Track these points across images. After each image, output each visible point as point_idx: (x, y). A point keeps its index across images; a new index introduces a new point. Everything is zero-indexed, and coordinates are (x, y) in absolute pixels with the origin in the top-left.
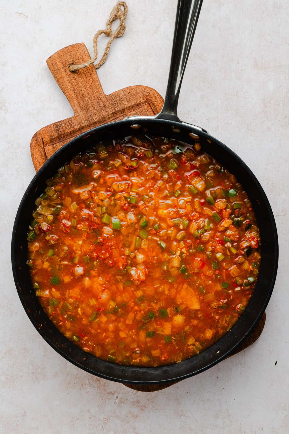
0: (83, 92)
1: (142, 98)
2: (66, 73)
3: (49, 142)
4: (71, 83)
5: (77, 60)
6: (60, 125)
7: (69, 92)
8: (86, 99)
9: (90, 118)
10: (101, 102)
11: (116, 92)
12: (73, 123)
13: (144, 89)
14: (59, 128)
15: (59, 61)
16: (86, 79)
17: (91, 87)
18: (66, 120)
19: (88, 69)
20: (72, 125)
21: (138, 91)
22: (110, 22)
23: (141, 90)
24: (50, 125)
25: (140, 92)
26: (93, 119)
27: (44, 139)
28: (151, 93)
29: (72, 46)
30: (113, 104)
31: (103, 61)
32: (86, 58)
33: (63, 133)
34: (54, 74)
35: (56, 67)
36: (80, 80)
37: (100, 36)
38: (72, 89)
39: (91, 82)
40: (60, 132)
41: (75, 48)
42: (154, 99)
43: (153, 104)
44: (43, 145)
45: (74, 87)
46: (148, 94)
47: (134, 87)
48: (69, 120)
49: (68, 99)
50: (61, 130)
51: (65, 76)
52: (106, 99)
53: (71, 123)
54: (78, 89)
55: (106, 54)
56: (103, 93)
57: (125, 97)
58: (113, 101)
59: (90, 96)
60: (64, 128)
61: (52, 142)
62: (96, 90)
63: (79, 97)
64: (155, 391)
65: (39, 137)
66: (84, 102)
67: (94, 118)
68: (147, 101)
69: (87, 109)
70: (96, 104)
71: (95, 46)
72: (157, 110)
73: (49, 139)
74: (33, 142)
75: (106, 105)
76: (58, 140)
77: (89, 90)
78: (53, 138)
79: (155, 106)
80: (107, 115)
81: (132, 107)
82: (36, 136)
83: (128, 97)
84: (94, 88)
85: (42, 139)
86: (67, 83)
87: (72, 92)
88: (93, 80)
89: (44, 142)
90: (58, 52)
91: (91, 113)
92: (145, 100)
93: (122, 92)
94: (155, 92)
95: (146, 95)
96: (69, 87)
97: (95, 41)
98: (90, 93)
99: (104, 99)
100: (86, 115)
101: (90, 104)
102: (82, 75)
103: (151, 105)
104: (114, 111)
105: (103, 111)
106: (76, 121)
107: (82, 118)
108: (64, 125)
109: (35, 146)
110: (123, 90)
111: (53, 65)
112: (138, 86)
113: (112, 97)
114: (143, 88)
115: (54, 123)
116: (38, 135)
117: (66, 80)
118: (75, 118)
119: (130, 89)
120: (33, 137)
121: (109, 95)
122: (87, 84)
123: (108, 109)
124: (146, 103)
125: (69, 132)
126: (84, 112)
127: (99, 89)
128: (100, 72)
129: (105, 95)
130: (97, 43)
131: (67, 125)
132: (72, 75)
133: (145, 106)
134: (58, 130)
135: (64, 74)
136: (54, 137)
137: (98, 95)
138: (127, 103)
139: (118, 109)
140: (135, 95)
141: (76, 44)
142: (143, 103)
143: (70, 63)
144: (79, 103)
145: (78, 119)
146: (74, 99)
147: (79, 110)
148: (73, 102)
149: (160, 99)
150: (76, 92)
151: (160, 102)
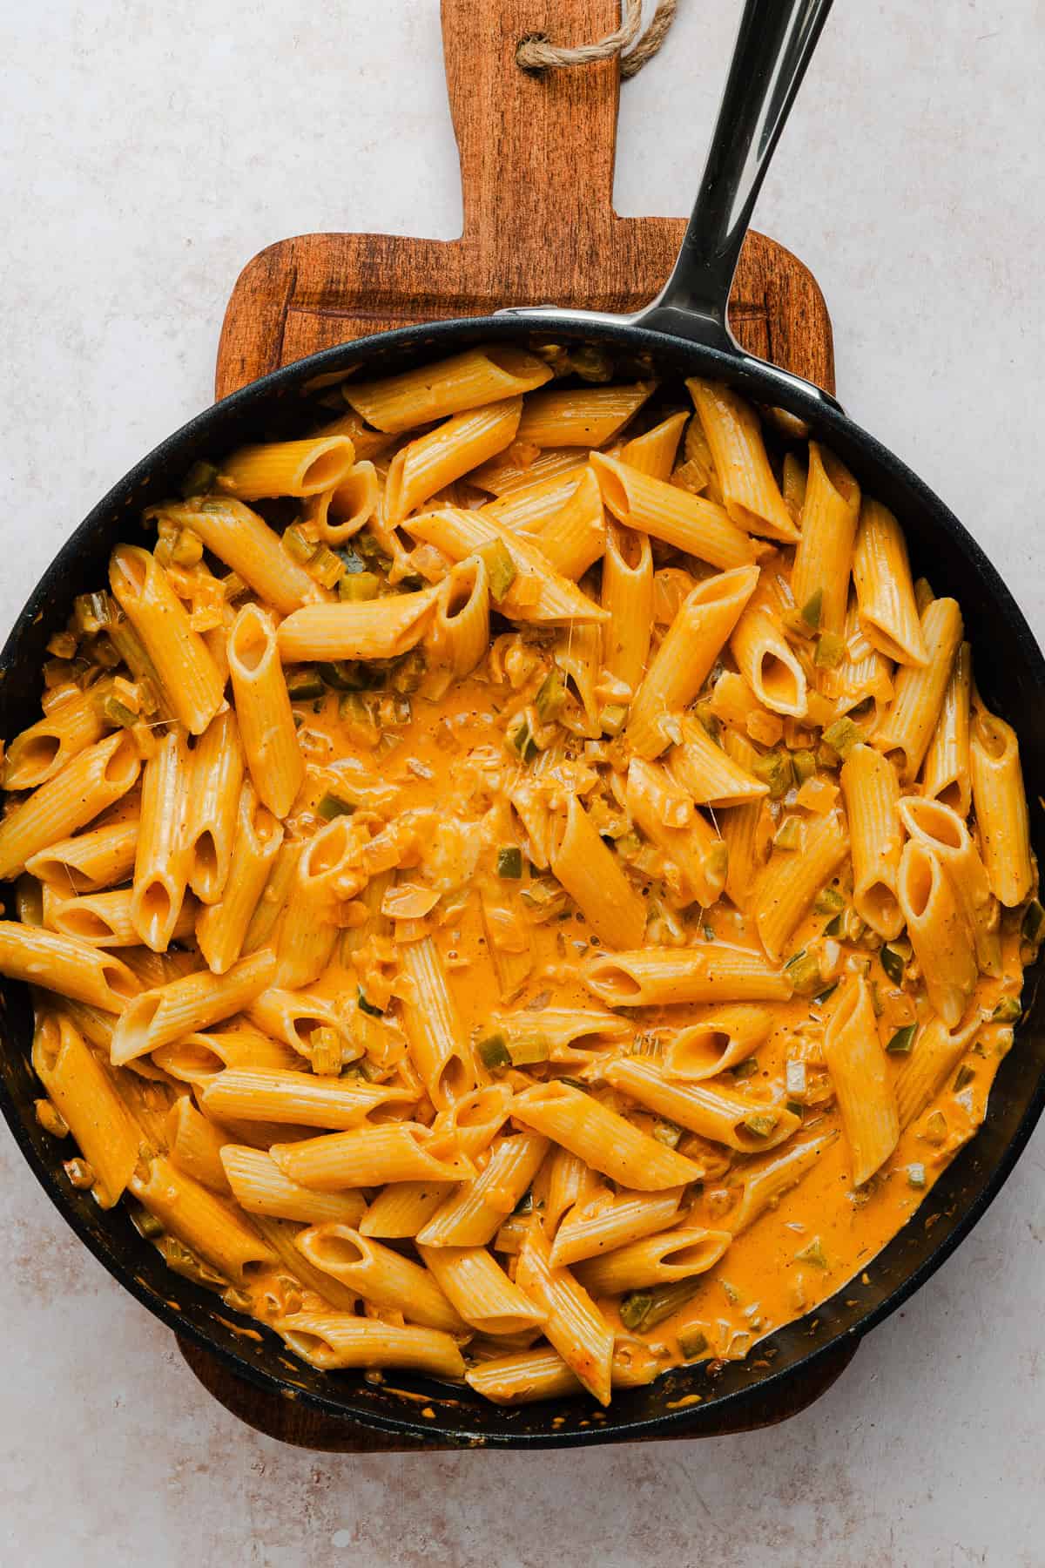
0: (534, 163)
1: (749, 288)
2: (500, 64)
3: (317, 298)
4: (503, 107)
5: (565, 31)
6: (387, 253)
7: (478, 139)
8: (533, 197)
9: (516, 276)
10: (583, 233)
11: (662, 219)
12: (439, 267)
13: (771, 257)
14: (379, 260)
15: (492, 3)
16: (564, 119)
17: (571, 158)
18: (418, 241)
19: (589, 85)
20: (434, 273)
23: (760, 253)
24: (350, 235)
25: (755, 260)
26: (526, 286)
27: (301, 279)
28: (794, 283)
30: (627, 264)
33: (386, 287)
34: (451, 45)
35: (468, 22)
36: (543, 112)
38: (496, 133)
39: (581, 138)
40: (373, 280)
42: (793, 312)
43: (784, 331)
44: (288, 302)
45: (504, 130)
46: (778, 282)
48: (430, 247)
49: (461, 164)
50: (383, 273)
51: (492, 73)
52: (609, 230)
53: (432, 261)
54: (517, 144)
56: (610, 201)
58: (634, 249)
59: (551, 192)
60: (399, 272)
61: (329, 303)
62: (586, 176)
63: (509, 175)
64: (301, 1445)
65: (286, 264)
66: (517, 203)
67: (530, 283)
68: (765, 308)
69: (519, 237)
70: (564, 231)
72: (787, 360)
73: (320, 288)
74: (254, 275)
75: (597, 254)
76: (353, 304)
77: (561, 165)
78: (337, 292)
79: (787, 341)
80: (586, 293)
82: (274, 252)
84: (583, 166)
85: (296, 274)
86: (487, 103)
87: (488, 149)
88: (593, 137)
89: (298, 289)
91: (529, 259)
92: (760, 300)
94: (809, 287)
95: (772, 283)
96: (485, 122)
98: (557, 178)
99: (601, 227)
100: (506, 258)
101: (539, 224)
102: (559, 95)
103: (776, 330)
105: (577, 270)
106: (455, 265)
107: (483, 263)
108: (403, 257)
109: (254, 291)
111: (460, 8)
113: (638, 232)
114: (771, 253)
115: (368, 236)
116: (285, 251)
117: (486, 90)
118: (456, 251)
120: (262, 254)
121: (629, 220)
122: (560, 140)
123: (598, 273)
124: (759, 316)
125: (408, 294)
126: (502, 242)
127: (600, 182)
129: (613, 215)
131: (413, 264)
132: (520, 81)
133: (750, 325)
134: (371, 266)
135: (489, 61)
136: (341, 288)
137: (587, 202)
139: (641, 289)
142: (744, 308)
143: (532, 28)
144: (499, 199)
145: (468, 259)
146: (486, 177)
147: (486, 229)
148: (478, 188)
149: (819, 324)
150: (505, 150)
151: (812, 334)
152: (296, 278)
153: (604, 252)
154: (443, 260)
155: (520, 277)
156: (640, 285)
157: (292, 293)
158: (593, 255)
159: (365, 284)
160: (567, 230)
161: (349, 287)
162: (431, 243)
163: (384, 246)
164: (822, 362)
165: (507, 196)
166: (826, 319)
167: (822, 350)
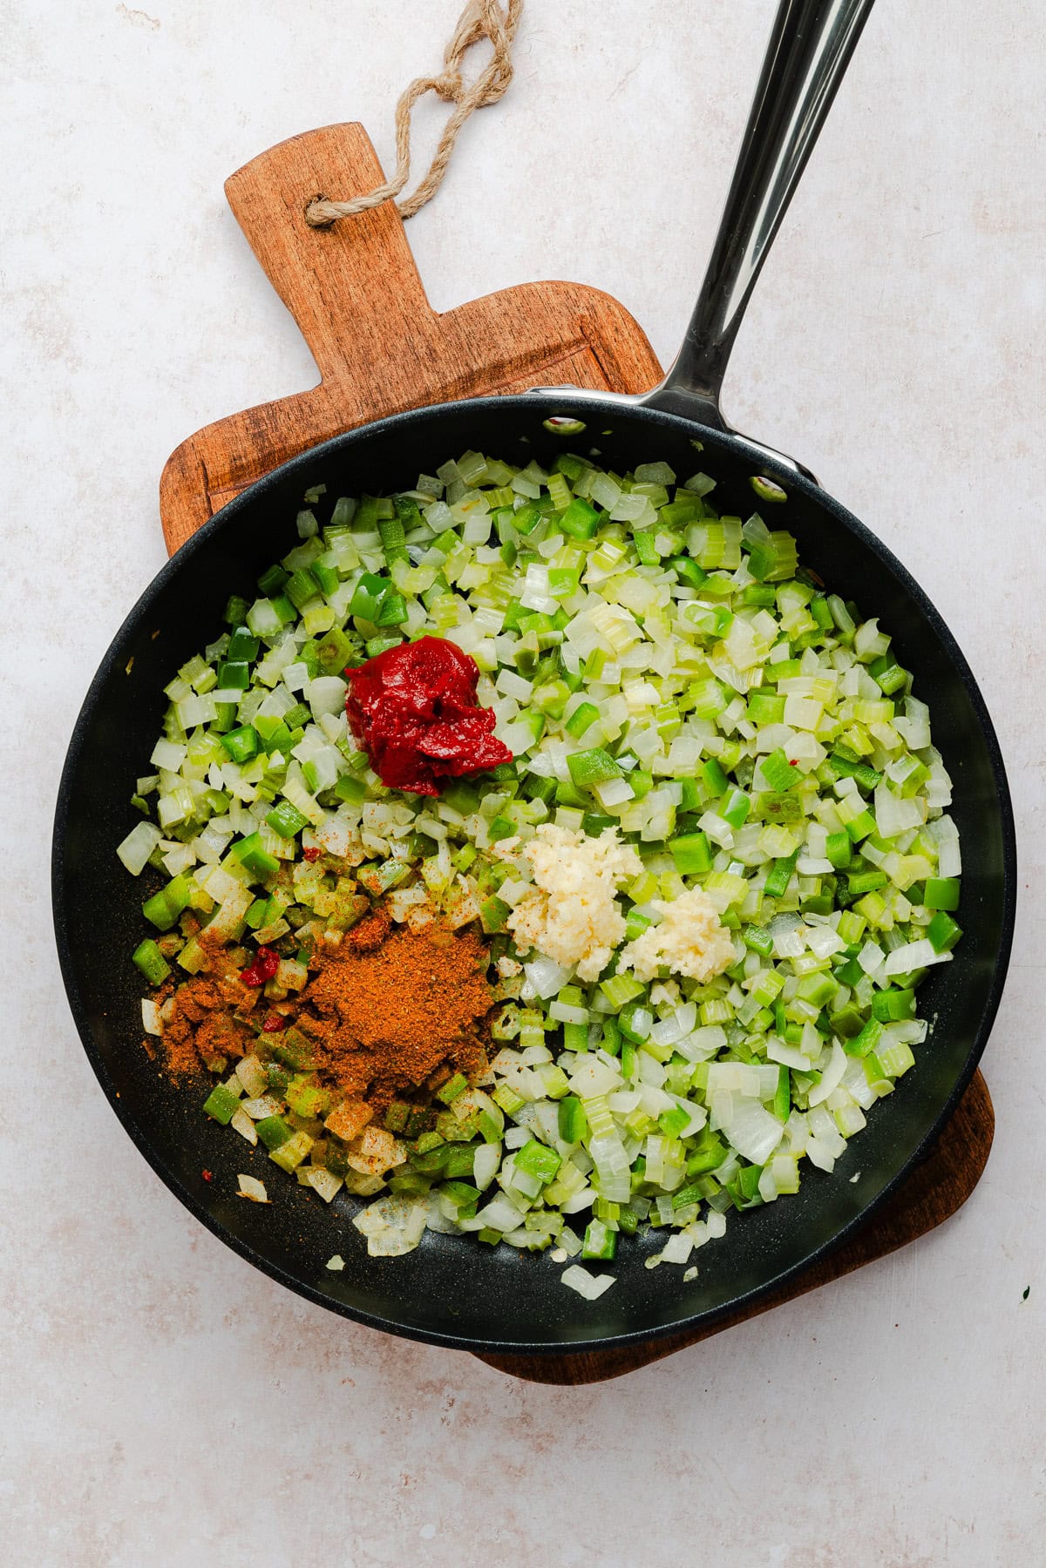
0: (355, 300)
1: (566, 328)
2: (296, 232)
3: (228, 477)
4: (312, 266)
5: (337, 185)
6: (269, 419)
7: (303, 299)
8: (366, 327)
9: (378, 395)
10: (417, 339)
11: (474, 302)
12: (314, 412)
13: (574, 297)
14: (265, 427)
15: (270, 186)
16: (365, 255)
17: (382, 283)
18: (289, 399)
19: (373, 220)
20: (313, 419)
21: (554, 301)
22: (458, 48)
23: (563, 296)
24: (233, 416)
25: (561, 304)
26: (389, 399)
27: (209, 467)
28: (599, 309)
29: (319, 135)
30: (462, 348)
31: (430, 189)
32: (367, 179)
33: (280, 446)
34: (251, 233)
35: (258, 209)
36: (346, 256)
37: (420, 99)
38: (315, 288)
39: (384, 264)
40: (267, 444)
41: (330, 142)
42: (608, 333)
43: (607, 351)
44: (207, 490)
45: (321, 283)
46: (587, 313)
47: (539, 287)
48: (300, 400)
49: (298, 324)
50: (273, 437)
51: (292, 242)
52: (436, 328)
53: (307, 410)
54: (336, 290)
55: (439, 166)
56: (428, 305)
57: (505, 322)
58: (463, 335)
59: (378, 317)
60: (285, 430)
61: (239, 477)
62: (401, 293)
63: (340, 317)
64: (588, 1382)
65: (193, 461)
66: (355, 336)
67: (392, 396)
68: (585, 338)
69: (368, 363)
70: (400, 345)
71: (403, 136)
72: (619, 372)
73: (227, 468)
74: (171, 479)
75: (435, 351)
76: (259, 470)
77: (377, 292)
78: (242, 466)
79: (613, 357)
80: (439, 385)
81: (531, 359)
82: (178, 457)
83: (515, 322)
84: (395, 286)
85: (203, 465)
86: (298, 268)
87: (314, 302)
88: (393, 259)
89: (210, 477)
90: (267, 152)
91: (382, 377)
92: (579, 335)
93: (494, 304)
94: (613, 308)
95: (583, 316)
96: (304, 283)
97: (403, 119)
98: (378, 304)
99: (429, 329)
100: (364, 384)
101: (379, 345)
102: (353, 238)
103: (600, 352)
104: (463, 370)
105: (424, 370)
106: (326, 406)
107: (348, 395)
108: (282, 416)
109: (176, 492)
110: (500, 297)
111: (247, 201)
112: (551, 282)
113: (460, 320)
114: (572, 293)
115: (248, 411)
116: (187, 451)
117: (293, 257)
118: (322, 395)
119: (523, 294)
120: (171, 460)
121: (449, 314)
122: (369, 273)
123: (441, 365)
124: (582, 346)
125: (299, 445)
126: (357, 371)
127: (414, 293)
128: (418, 232)
129: (433, 314)
130: (408, 123)
131: (293, 418)
132: (317, 239)
133: (579, 357)
134: (260, 434)
135: (287, 234)
136: (244, 461)
137: (410, 313)
138: (511, 343)
139: (481, 365)
140: (540, 317)
141: (331, 127)
142: (569, 346)
143: (310, 194)
144: (339, 339)
145: (335, 397)
146: (321, 325)
147: (339, 367)
148: (319, 337)
149: (632, 333)
150: (328, 298)
151: (631, 344)
152: (205, 469)
153: (440, 348)
154: (315, 406)
155: (381, 394)
156: (479, 361)
157: (207, 483)
158: (432, 353)
159: (261, 450)
160: (403, 341)
161: (250, 458)
162: (299, 396)
163: (264, 415)
164: (648, 363)
165: (345, 334)
166: (638, 328)
167: (644, 353)
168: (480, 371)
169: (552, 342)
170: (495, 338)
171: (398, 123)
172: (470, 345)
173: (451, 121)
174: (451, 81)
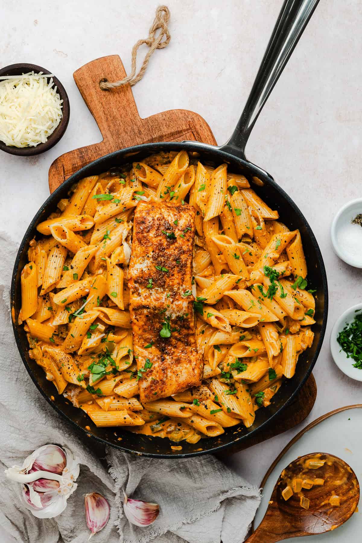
0: (115, 113)
1: (184, 125)
2: (96, 90)
3: (71, 170)
4: (101, 102)
5: (110, 75)
6: (85, 152)
7: (98, 112)
8: (118, 122)
9: (121, 145)
10: (135, 127)
11: (154, 115)
12: (100, 150)
13: (187, 114)
14: (84, 154)
15: (88, 75)
16: (119, 99)
17: (124, 108)
18: (92, 145)
20: (100, 152)
21: (181, 116)
22: (154, 29)
23: (183, 115)
25: (183, 117)
28: (195, 119)
29: (105, 59)
30: (149, 131)
31: (140, 76)
32: (120, 74)
34: (82, 91)
36: (112, 98)
37: (141, 46)
38: (102, 109)
39: (125, 102)
40: (84, 160)
41: (108, 61)
42: (198, 127)
43: (197, 133)
44: (64, 174)
45: (104, 108)
46: (191, 120)
47: (175, 111)
48: (96, 146)
49: (96, 121)
50: (86, 158)
51: (95, 93)
52: (141, 123)
53: (98, 149)
54: (109, 110)
55: (143, 69)
56: (139, 116)
57: (164, 122)
58: (150, 126)
59: (122, 119)
61: (75, 171)
62: (130, 112)
63: (110, 119)
65: (60, 165)
66: (115, 125)
67: (126, 145)
68: (190, 128)
69: (118, 134)
70: (129, 128)
71: (134, 60)
72: (201, 139)
73: (71, 168)
74: (52, 171)
77: (122, 111)
78: (76, 167)
79: (199, 135)
81: (172, 134)
82: (55, 163)
83: (167, 122)
84: (128, 109)
85: (63, 166)
86: (97, 102)
87: (101, 114)
88: (128, 101)
89: (65, 170)
90: (87, 64)
91: (123, 139)
92: (188, 127)
93: (161, 116)
94: (200, 119)
95: (189, 121)
96: (98, 107)
97: (134, 54)
98: (122, 115)
99: (139, 124)
100: (117, 141)
101: (122, 129)
102: (115, 93)
103: (195, 133)
104: (150, 138)
105: (137, 137)
106: (104, 148)
107: (111, 144)
108: (90, 151)
109: (54, 175)
110: (162, 114)
111: (80, 80)
112: (180, 110)
113: (149, 121)
115: (78, 149)
116: (58, 161)
117: (95, 99)
118: (103, 144)
119: (171, 112)
120: (52, 164)
121: (146, 119)
122: (120, 105)
123: (142, 136)
124: (189, 131)
126: (115, 137)
127: (134, 112)
128: (135, 90)
129: (140, 118)
130: (136, 55)
131: (93, 152)
132: (103, 93)
133: (188, 135)
134: (82, 157)
135: (93, 91)
136: (77, 165)
137: (133, 118)
138: (166, 129)
139: (155, 136)
140: (176, 121)
141: (109, 56)
142: (185, 131)
143: (101, 78)
144: (109, 126)
145: (107, 146)
146: (103, 121)
147: (109, 135)
148: (102, 125)
149: (206, 127)
150: (106, 113)
151: (205, 131)
152: (64, 168)
153: (142, 130)
154: (101, 148)
157: (64, 172)
158: (140, 132)
159: (82, 162)
160: (130, 128)
161: (79, 164)
162: (95, 144)
163: (84, 150)
164: (211, 137)
165: (111, 125)
166: (208, 125)
167: (210, 134)
168: (155, 138)
169: (179, 129)
170: (161, 127)
171: (133, 55)
172: (152, 129)
173: (148, 54)
174: (151, 40)
